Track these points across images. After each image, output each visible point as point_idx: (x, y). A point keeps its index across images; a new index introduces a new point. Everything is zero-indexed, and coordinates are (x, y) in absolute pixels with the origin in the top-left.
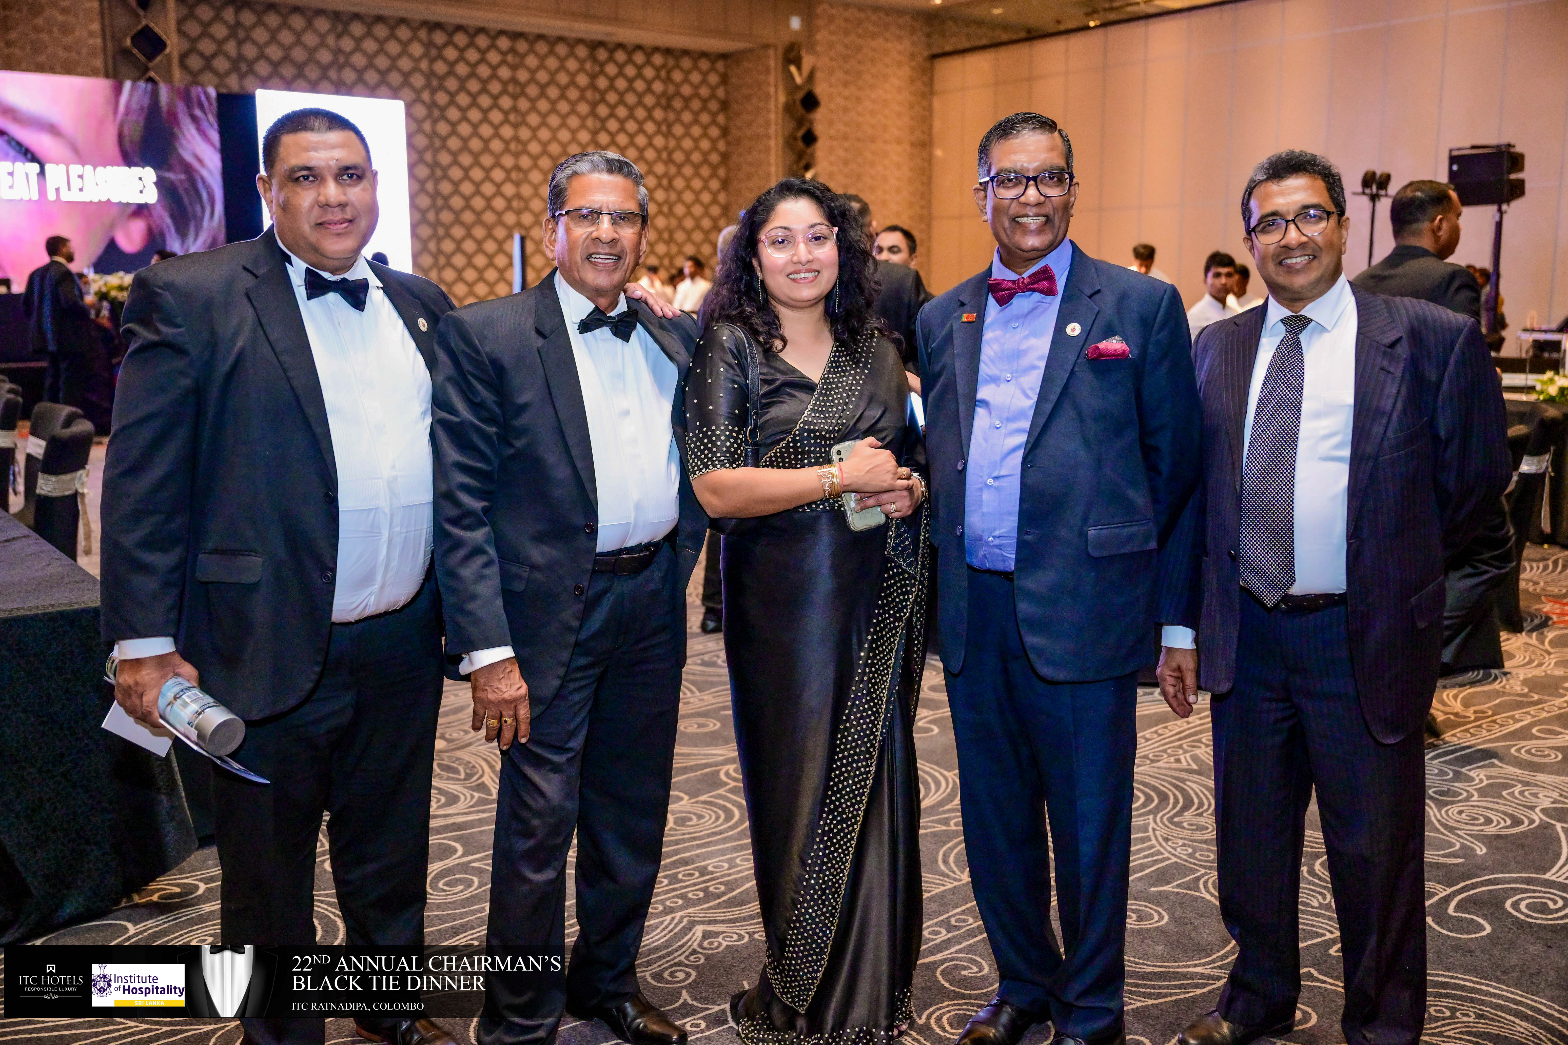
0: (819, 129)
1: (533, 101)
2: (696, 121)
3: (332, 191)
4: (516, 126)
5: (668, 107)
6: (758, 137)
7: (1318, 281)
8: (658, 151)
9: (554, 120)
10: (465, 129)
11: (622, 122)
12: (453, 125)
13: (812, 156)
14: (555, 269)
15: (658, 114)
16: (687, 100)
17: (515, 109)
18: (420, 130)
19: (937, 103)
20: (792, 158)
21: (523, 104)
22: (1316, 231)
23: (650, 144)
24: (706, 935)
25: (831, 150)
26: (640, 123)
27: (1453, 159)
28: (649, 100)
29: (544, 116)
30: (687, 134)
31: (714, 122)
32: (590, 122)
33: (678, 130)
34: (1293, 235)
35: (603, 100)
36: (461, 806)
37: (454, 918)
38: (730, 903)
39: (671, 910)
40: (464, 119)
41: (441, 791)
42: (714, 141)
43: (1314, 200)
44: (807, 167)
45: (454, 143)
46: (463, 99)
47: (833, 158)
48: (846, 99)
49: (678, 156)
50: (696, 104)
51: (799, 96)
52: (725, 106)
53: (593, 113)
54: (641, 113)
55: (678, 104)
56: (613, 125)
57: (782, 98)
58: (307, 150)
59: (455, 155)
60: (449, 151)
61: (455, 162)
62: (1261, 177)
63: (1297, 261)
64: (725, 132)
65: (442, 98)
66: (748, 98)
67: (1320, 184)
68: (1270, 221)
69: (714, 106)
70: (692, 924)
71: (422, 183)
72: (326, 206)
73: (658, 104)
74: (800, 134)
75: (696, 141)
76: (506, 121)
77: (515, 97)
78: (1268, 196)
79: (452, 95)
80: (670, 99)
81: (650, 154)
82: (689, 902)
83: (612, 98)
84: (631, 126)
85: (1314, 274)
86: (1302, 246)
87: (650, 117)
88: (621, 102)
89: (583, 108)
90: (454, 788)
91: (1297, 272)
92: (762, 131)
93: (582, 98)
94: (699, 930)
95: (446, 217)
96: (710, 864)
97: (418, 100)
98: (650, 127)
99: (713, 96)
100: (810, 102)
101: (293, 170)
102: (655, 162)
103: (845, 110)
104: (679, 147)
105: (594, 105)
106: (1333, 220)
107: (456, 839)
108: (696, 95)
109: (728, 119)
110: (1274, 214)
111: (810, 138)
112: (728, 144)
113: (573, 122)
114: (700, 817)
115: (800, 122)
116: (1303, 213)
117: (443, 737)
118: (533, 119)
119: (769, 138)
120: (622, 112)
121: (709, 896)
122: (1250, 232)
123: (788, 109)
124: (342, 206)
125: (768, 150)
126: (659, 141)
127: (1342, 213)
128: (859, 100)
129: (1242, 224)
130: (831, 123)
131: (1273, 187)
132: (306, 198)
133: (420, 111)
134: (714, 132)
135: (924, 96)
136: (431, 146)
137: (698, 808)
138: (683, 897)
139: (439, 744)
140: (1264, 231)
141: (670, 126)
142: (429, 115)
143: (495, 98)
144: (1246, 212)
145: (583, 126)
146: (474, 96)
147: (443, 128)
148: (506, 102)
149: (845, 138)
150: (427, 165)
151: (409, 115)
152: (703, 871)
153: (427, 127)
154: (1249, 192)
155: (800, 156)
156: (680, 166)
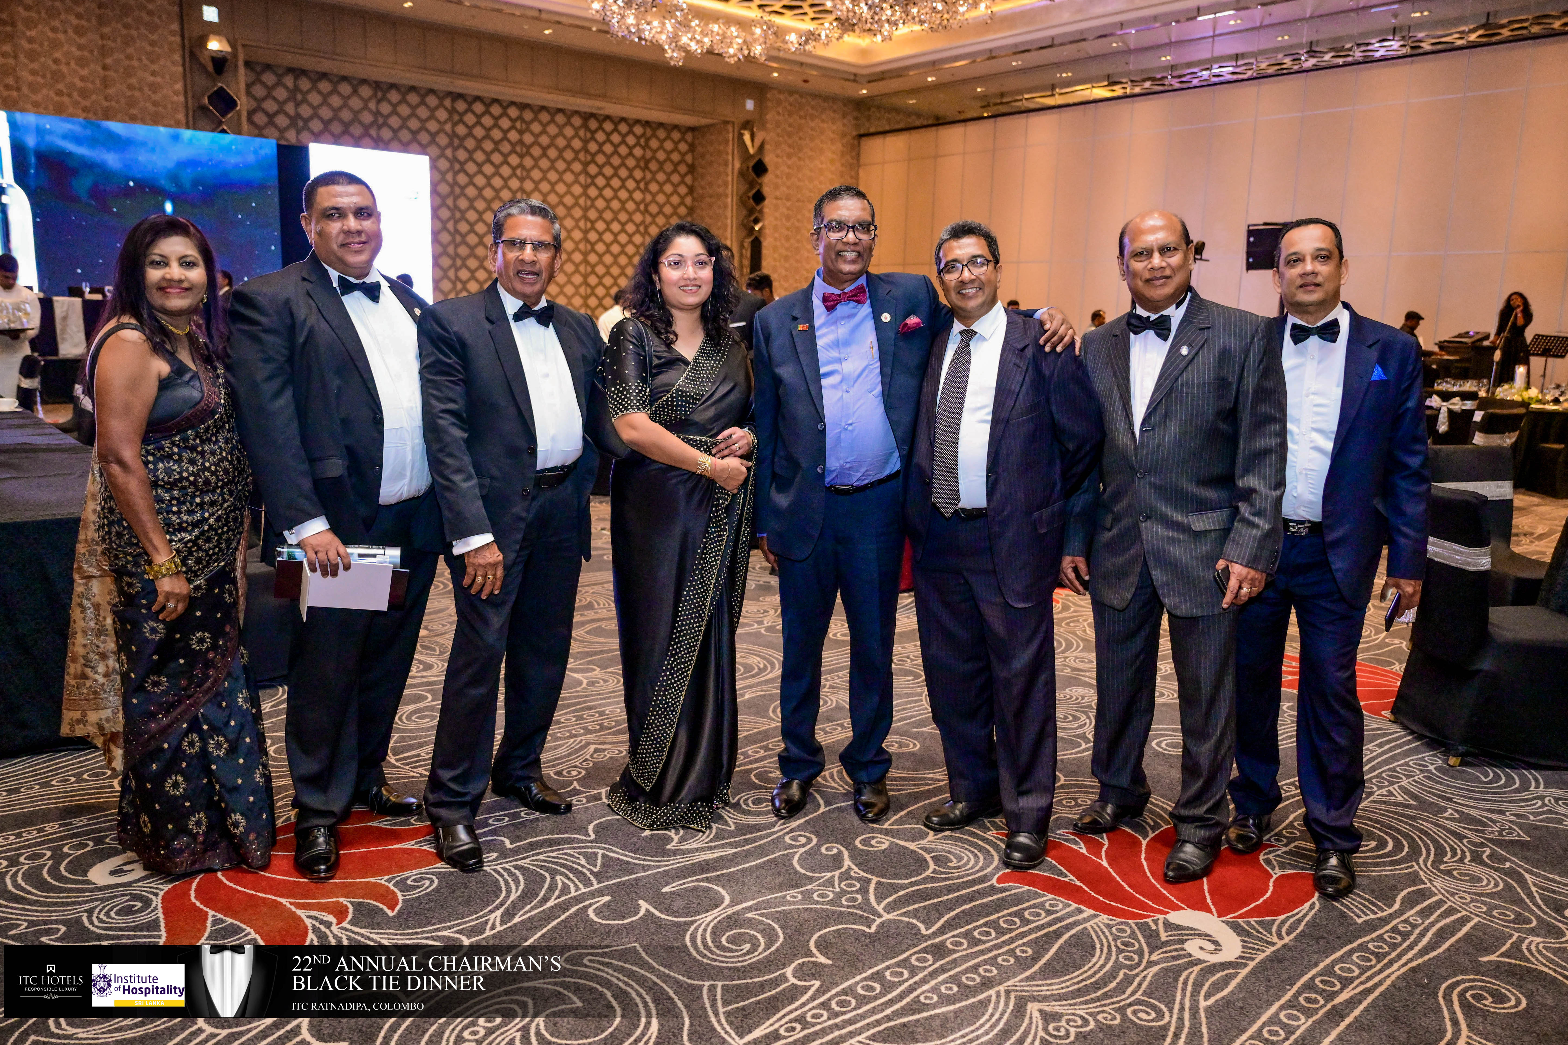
0: (766, 190)
1: (536, 160)
2: (668, 180)
3: (352, 223)
4: (522, 180)
5: (646, 168)
6: (719, 196)
7: (982, 305)
8: (637, 204)
9: (553, 176)
10: (480, 180)
11: (608, 179)
12: (471, 177)
13: (761, 211)
14: (496, 280)
15: (638, 174)
16: (661, 164)
17: (521, 165)
18: (443, 180)
19: (862, 173)
20: (744, 212)
21: (528, 162)
22: (981, 271)
23: (631, 198)
24: (596, 751)
25: (776, 208)
26: (623, 181)
27: (1250, 233)
28: (631, 162)
29: (545, 172)
30: (661, 191)
31: (683, 182)
32: (582, 179)
33: (654, 187)
34: (966, 274)
35: (593, 161)
36: (434, 671)
37: (421, 737)
38: (615, 733)
39: (575, 736)
40: (480, 172)
41: (420, 662)
42: (682, 198)
43: (979, 252)
44: (756, 221)
45: (471, 191)
46: (479, 156)
47: (777, 214)
48: (789, 167)
49: (653, 209)
50: (669, 167)
51: (752, 163)
52: (692, 169)
53: (585, 171)
54: (623, 173)
55: (653, 166)
56: (600, 181)
57: (737, 165)
58: (335, 196)
59: (471, 201)
60: (467, 197)
61: (472, 207)
62: (946, 237)
63: (970, 291)
64: (691, 190)
65: (462, 155)
66: (711, 163)
67: (983, 242)
68: (951, 266)
69: (683, 169)
70: (588, 744)
71: (444, 223)
72: (348, 233)
73: (637, 166)
74: (751, 194)
75: (668, 196)
76: (514, 175)
77: (521, 156)
78: (951, 249)
79: (470, 153)
80: (647, 162)
81: (630, 206)
82: (588, 731)
83: (601, 159)
84: (616, 183)
85: (980, 300)
86: (972, 281)
87: (631, 176)
88: (608, 163)
89: (577, 167)
90: (429, 660)
91: (970, 298)
92: (721, 190)
93: (576, 158)
94: (592, 748)
95: (463, 251)
96: (607, 710)
97: (442, 155)
98: (631, 184)
99: (682, 161)
100: (760, 169)
101: (326, 210)
102: (634, 212)
103: (789, 176)
104: (654, 201)
105: (586, 165)
106: (992, 265)
107: (428, 691)
108: (668, 159)
109: (694, 180)
110: (955, 260)
111: (759, 198)
112: (694, 200)
113: (569, 177)
114: (605, 681)
115: (752, 184)
116: (973, 260)
117: (426, 628)
118: (536, 174)
119: (726, 196)
120: (608, 171)
121: (602, 728)
122: (940, 272)
123: (742, 174)
124: (359, 233)
125: (725, 206)
126: (638, 196)
127: (997, 262)
128: (799, 168)
129: (935, 267)
130: (776, 187)
131: (954, 243)
132: (335, 227)
133: (443, 164)
134: (683, 190)
135: (852, 167)
136: (452, 193)
137: (606, 676)
138: (585, 728)
139: (423, 633)
140: (948, 272)
141: (647, 184)
142: (452, 168)
143: (505, 156)
144: (938, 260)
145: (576, 181)
146: (488, 154)
147: (462, 179)
148: (514, 160)
149: (788, 199)
150: (449, 208)
151: (434, 167)
152: (601, 714)
153: (449, 177)
154: (940, 247)
155: (751, 211)
156: (654, 217)
